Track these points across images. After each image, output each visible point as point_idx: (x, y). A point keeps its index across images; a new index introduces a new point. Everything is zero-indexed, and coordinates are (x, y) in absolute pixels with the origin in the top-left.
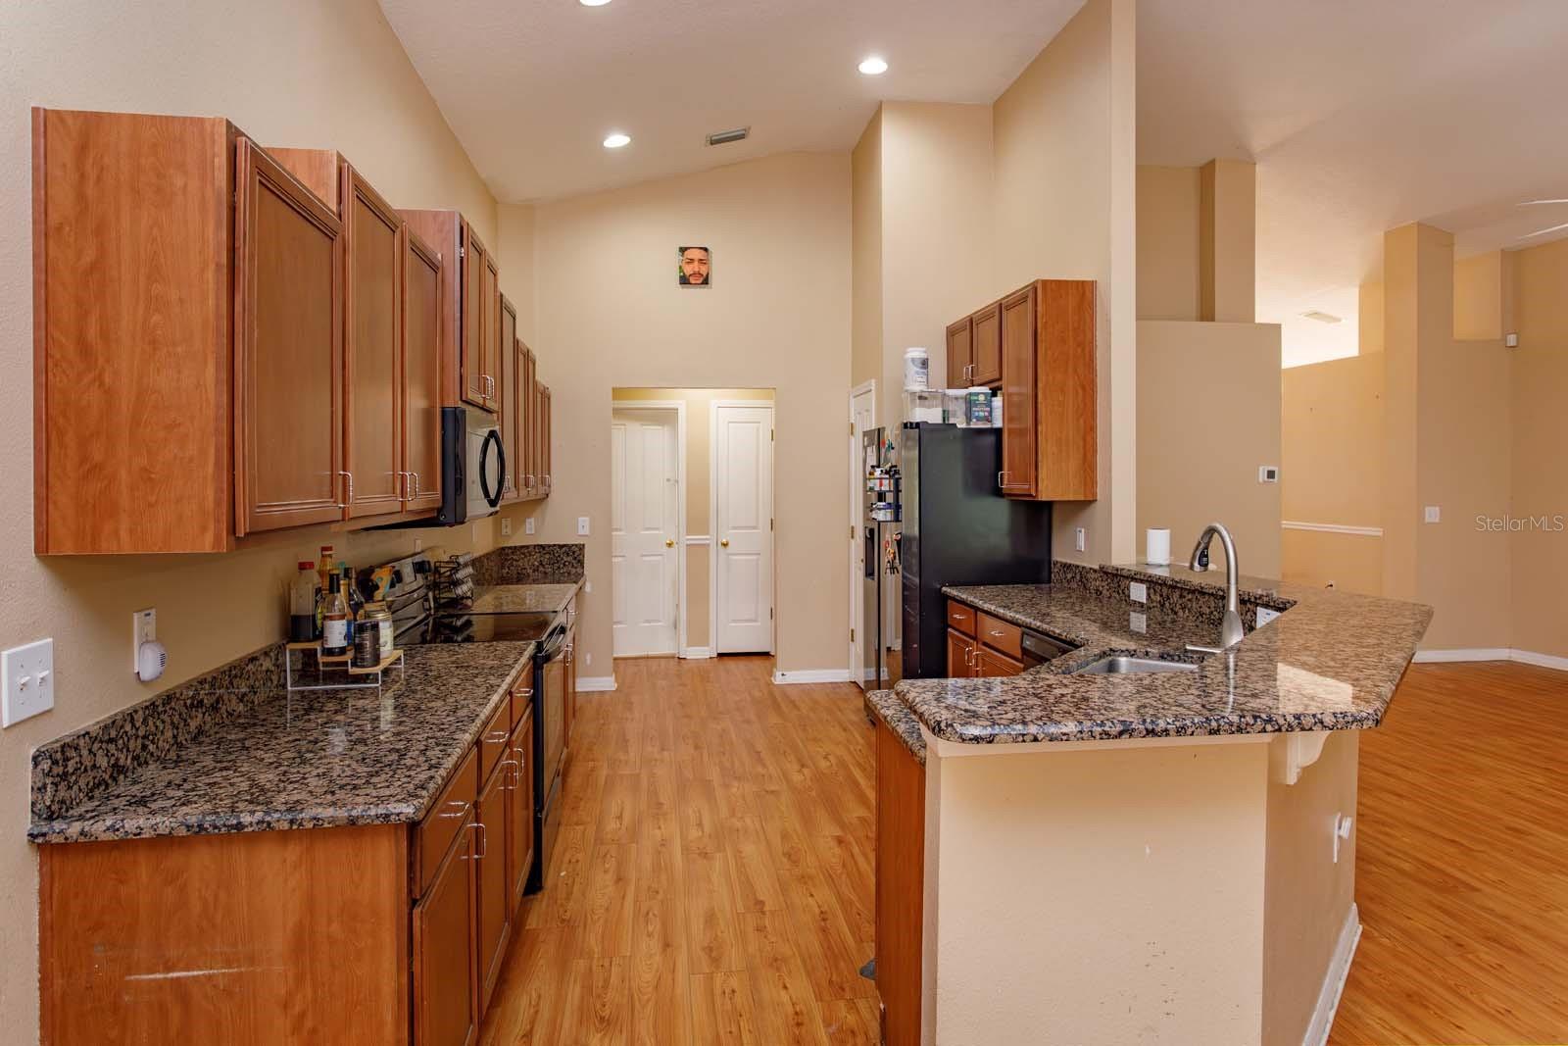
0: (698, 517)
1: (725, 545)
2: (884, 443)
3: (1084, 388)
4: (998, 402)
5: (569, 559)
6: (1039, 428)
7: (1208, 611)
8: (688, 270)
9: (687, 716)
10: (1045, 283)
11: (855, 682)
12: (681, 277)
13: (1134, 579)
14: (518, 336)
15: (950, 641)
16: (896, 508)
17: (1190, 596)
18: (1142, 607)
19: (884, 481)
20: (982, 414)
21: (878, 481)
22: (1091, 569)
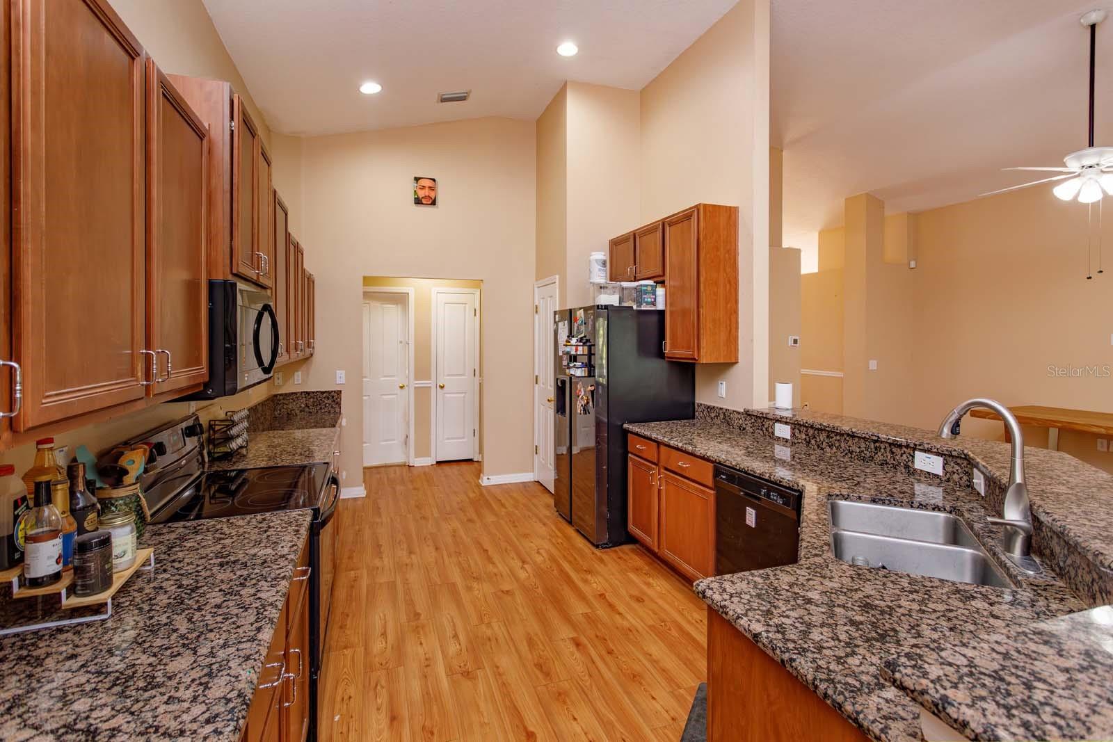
0: (423, 367)
1: (442, 387)
2: (576, 320)
3: (729, 282)
4: (660, 291)
5: (330, 401)
6: (701, 310)
7: (858, 450)
8: (421, 194)
9: (424, 518)
10: (705, 206)
11: (538, 482)
12: (415, 198)
13: (778, 421)
14: (290, 230)
15: (630, 464)
16: (590, 367)
17: (838, 438)
18: (787, 442)
19: (579, 347)
20: (649, 300)
21: (574, 348)
22: (734, 411)
